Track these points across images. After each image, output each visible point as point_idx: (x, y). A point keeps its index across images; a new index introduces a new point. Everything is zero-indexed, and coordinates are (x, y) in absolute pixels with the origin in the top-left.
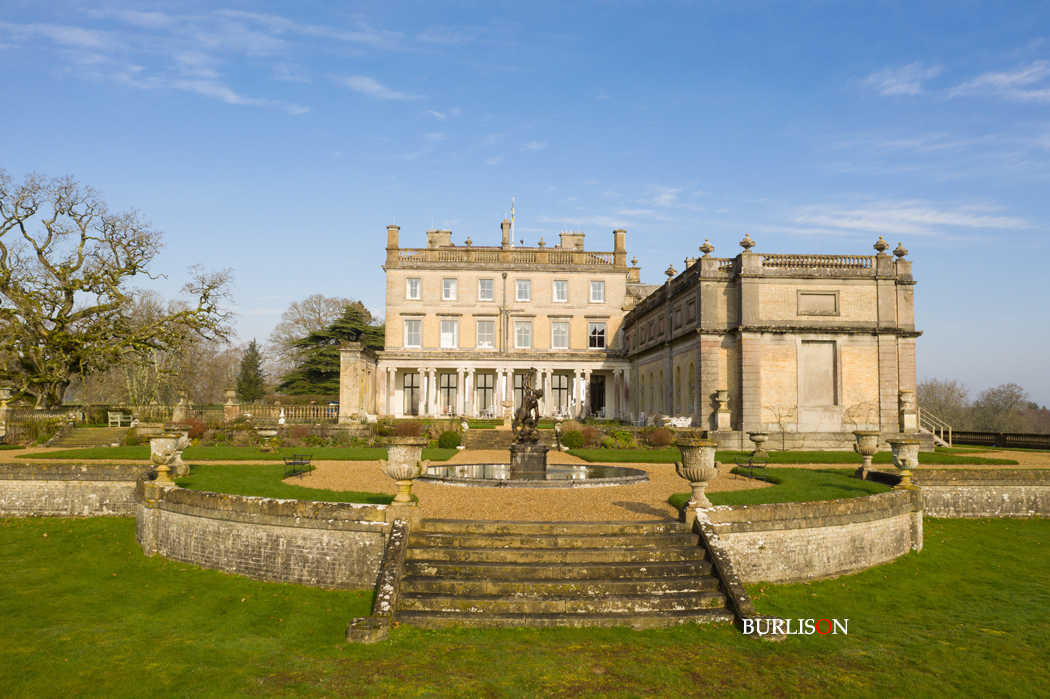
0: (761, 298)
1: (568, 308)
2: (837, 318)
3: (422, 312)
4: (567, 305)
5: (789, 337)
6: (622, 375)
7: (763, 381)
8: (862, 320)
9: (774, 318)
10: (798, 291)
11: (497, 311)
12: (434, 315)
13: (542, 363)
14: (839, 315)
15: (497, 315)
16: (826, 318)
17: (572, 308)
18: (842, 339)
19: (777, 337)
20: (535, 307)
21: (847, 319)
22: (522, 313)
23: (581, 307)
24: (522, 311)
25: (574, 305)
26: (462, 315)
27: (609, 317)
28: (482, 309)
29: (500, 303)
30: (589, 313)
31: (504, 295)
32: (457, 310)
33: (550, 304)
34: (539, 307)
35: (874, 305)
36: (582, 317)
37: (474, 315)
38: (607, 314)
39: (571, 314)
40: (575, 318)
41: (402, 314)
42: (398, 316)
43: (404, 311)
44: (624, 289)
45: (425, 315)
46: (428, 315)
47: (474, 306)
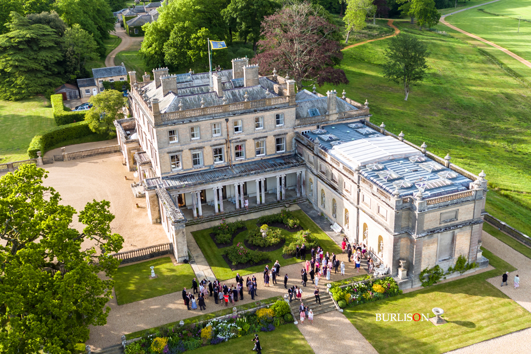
0: (425, 220)
1: (264, 132)
2: (456, 222)
3: (181, 149)
5: (435, 235)
6: (301, 174)
7: (423, 256)
8: (467, 220)
9: (430, 228)
10: (441, 213)
11: (224, 141)
12: (187, 150)
14: (457, 220)
15: (225, 144)
16: (452, 223)
17: (266, 132)
18: (457, 231)
19: (431, 236)
20: (246, 135)
21: (460, 221)
22: (238, 140)
23: (271, 131)
24: (239, 138)
25: (268, 130)
26: (204, 147)
27: (287, 133)
28: (216, 142)
29: (226, 136)
30: (276, 134)
31: (228, 131)
32: (201, 145)
33: (254, 132)
34: (248, 135)
35: (472, 212)
36: (272, 136)
37: (211, 146)
38: (286, 132)
39: (266, 136)
40: (269, 137)
41: (169, 153)
42: (166, 154)
43: (169, 151)
44: (294, 117)
45: (182, 151)
46: (184, 151)
47: (210, 141)
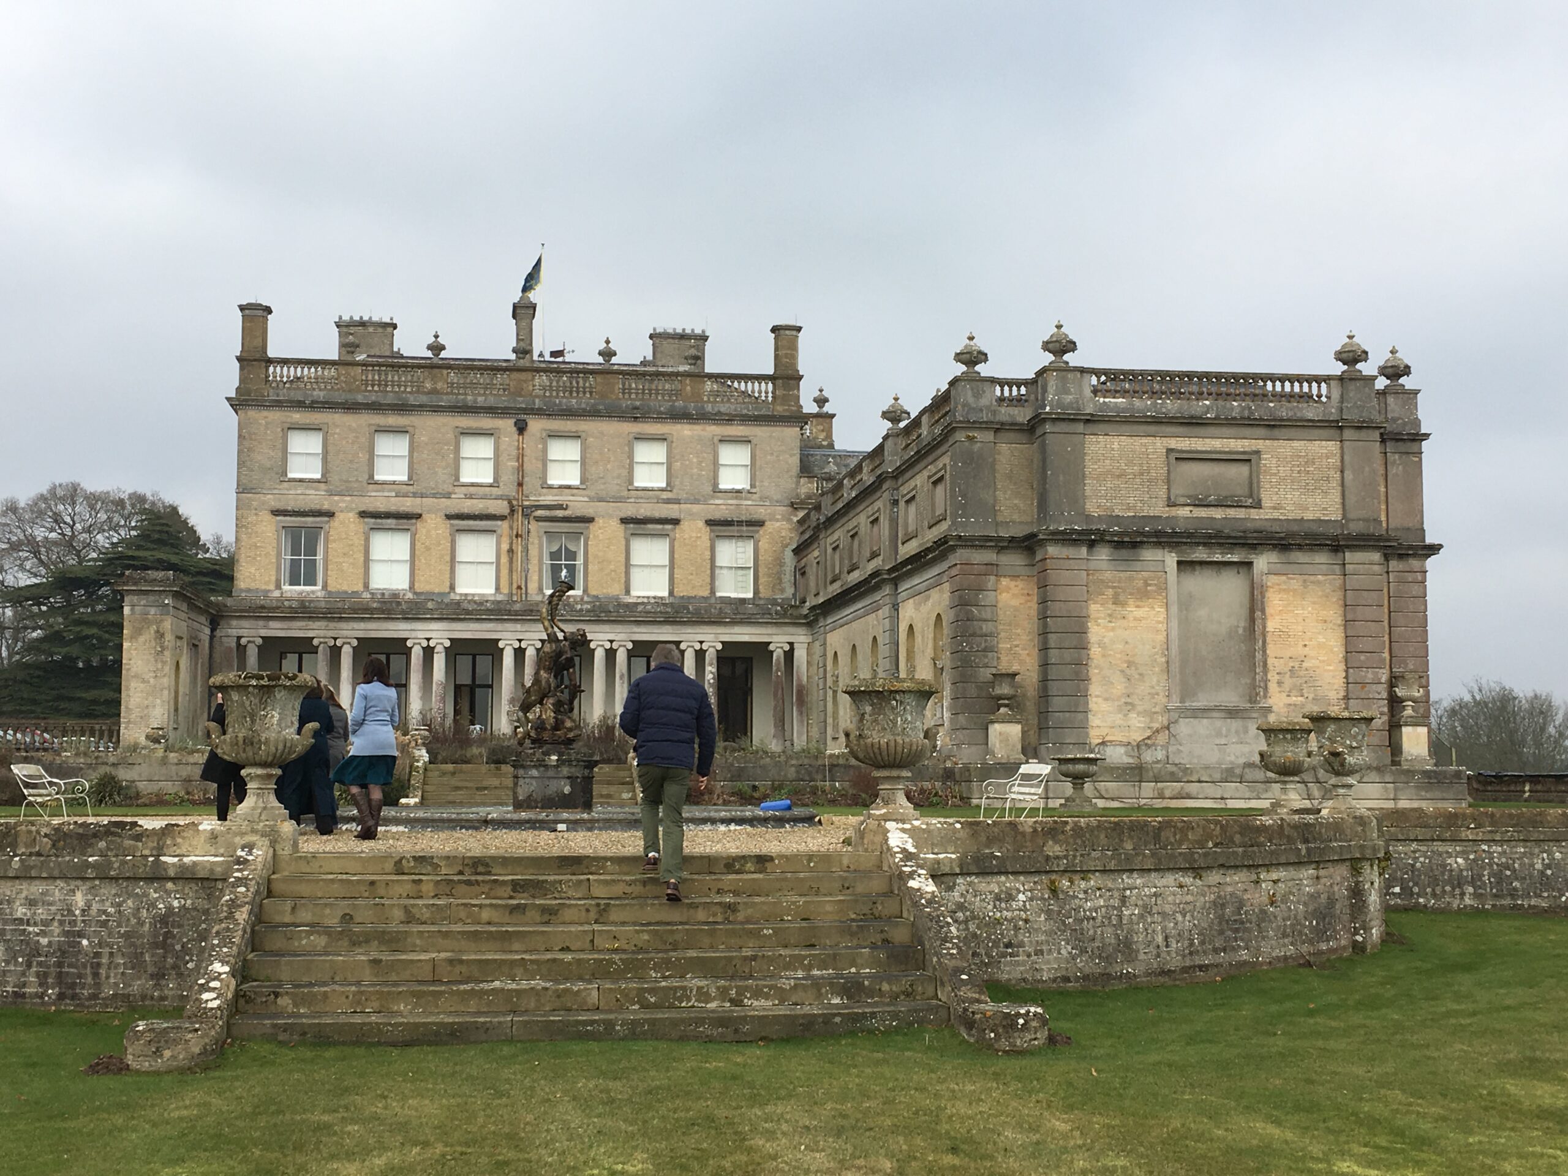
0: (1090, 467)
1: (668, 501)
2: (1254, 514)
3: (326, 506)
4: (665, 495)
5: (1149, 555)
6: (789, 655)
7: (1095, 651)
8: (1309, 516)
9: (1117, 512)
10: (1169, 451)
11: (502, 507)
12: (352, 516)
13: (606, 627)
14: (1258, 505)
15: (502, 518)
16: (1232, 513)
17: (677, 501)
18: (1262, 562)
19: (1124, 553)
20: (592, 499)
21: (1276, 515)
22: (560, 513)
23: (696, 501)
24: (560, 507)
25: (683, 496)
26: (419, 516)
27: (760, 524)
28: (469, 502)
29: (511, 490)
30: (718, 515)
31: (521, 469)
32: (407, 505)
33: (625, 493)
34: (601, 500)
35: (1335, 484)
36: (701, 524)
37: (449, 517)
38: (756, 517)
39: (674, 515)
40: (684, 525)
41: (276, 513)
42: (267, 517)
43: (280, 506)
44: (795, 461)
45: (331, 515)
46: (340, 516)
47: (448, 496)
